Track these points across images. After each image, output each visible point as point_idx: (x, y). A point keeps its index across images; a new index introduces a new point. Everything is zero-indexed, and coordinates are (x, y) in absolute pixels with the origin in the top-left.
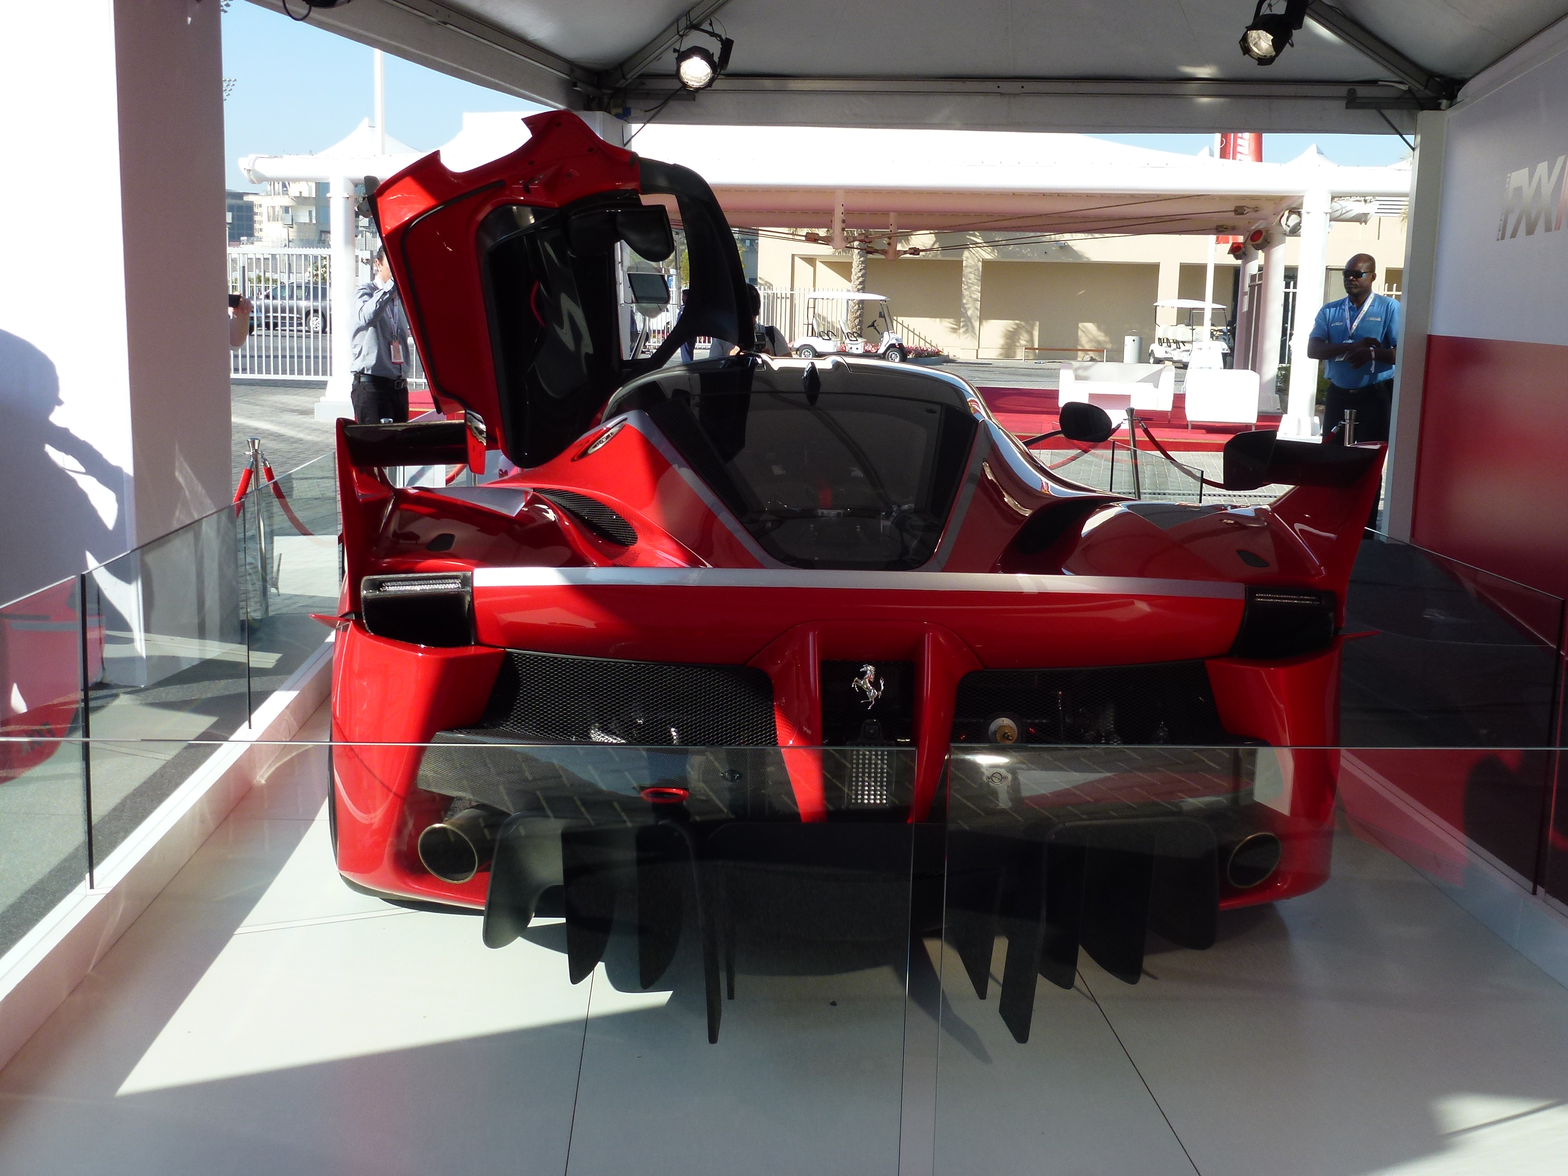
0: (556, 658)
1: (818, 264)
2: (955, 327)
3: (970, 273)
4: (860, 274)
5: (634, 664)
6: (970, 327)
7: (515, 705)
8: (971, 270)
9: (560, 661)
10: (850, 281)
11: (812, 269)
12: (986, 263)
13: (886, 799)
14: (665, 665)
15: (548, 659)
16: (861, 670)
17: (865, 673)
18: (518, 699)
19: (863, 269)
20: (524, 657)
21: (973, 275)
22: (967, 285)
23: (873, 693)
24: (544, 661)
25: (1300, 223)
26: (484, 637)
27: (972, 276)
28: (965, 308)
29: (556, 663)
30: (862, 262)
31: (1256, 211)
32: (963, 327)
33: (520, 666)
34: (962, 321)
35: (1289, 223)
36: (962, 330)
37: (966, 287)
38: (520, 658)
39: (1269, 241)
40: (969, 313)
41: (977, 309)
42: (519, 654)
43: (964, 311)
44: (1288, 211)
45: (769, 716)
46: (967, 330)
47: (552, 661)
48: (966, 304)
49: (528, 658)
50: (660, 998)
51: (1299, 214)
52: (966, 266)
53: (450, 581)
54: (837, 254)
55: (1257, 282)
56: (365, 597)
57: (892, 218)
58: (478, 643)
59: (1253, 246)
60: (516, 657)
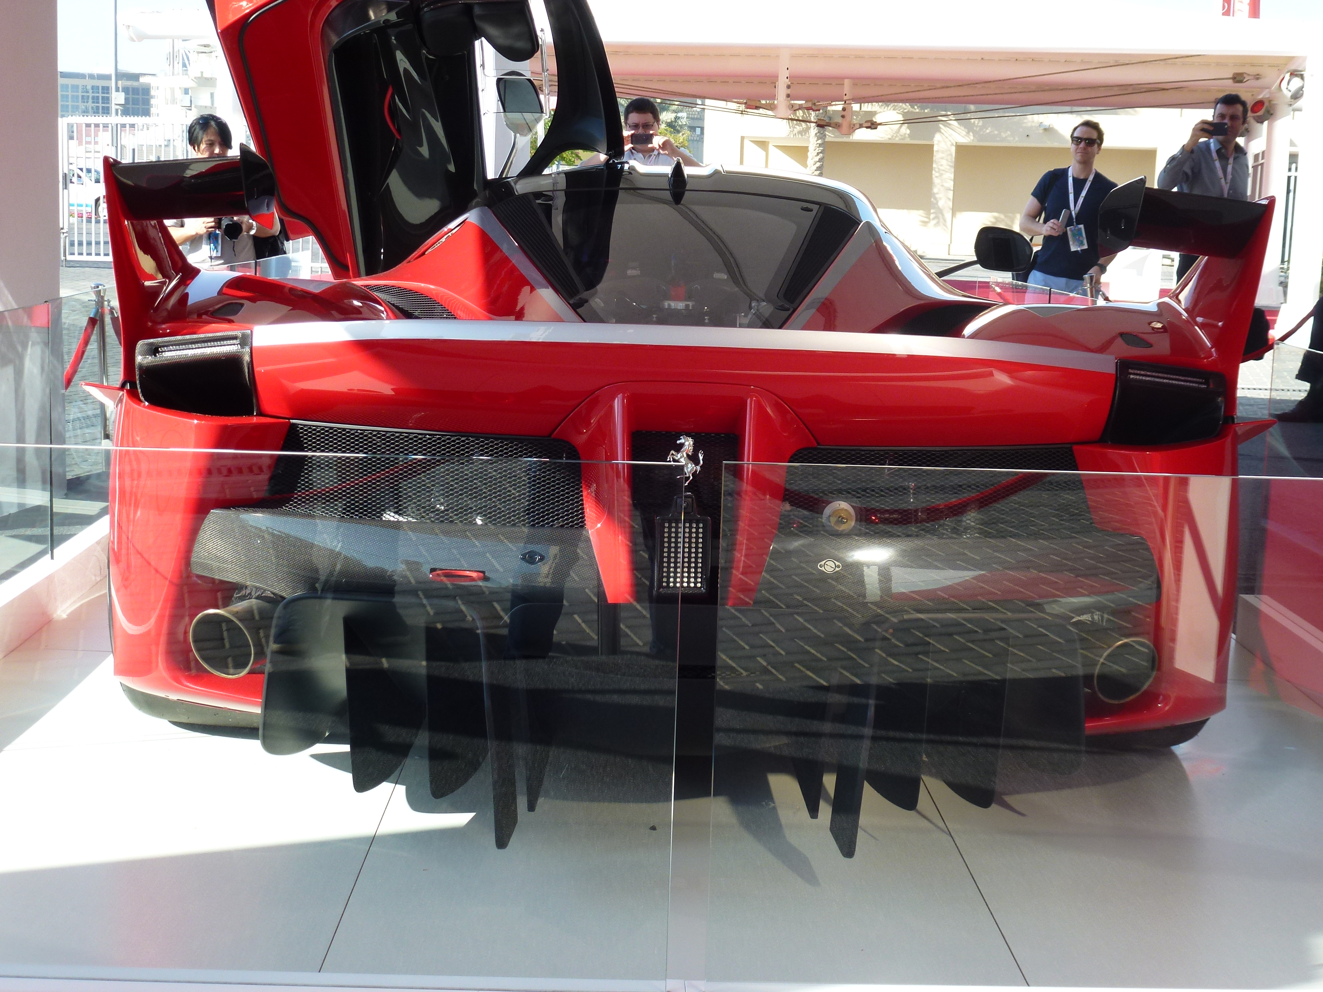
0: (344, 430)
1: (771, 148)
2: (926, 220)
3: (942, 158)
4: (817, 159)
5: (429, 435)
6: (941, 220)
7: (300, 483)
8: (943, 155)
9: (348, 432)
10: (805, 166)
11: (764, 153)
12: (961, 150)
13: (701, 582)
14: (463, 436)
15: (336, 431)
16: (678, 442)
17: (682, 445)
18: (303, 476)
19: (820, 153)
20: (310, 428)
21: (946, 161)
22: (938, 172)
23: (690, 468)
24: (331, 433)
25: (1303, 87)
26: (268, 407)
27: (944, 162)
28: (936, 199)
29: (344, 435)
30: (820, 144)
31: (1258, 79)
32: (934, 219)
33: (306, 439)
34: (932, 213)
35: (1290, 87)
36: (933, 222)
37: (937, 174)
38: (306, 430)
39: (1272, 112)
40: (941, 204)
41: (949, 199)
42: (305, 425)
43: (935, 201)
44: (1289, 74)
45: (577, 493)
46: (938, 223)
47: (340, 433)
48: (937, 193)
49: (314, 430)
50: (461, 819)
51: (1302, 77)
52: (937, 151)
53: (229, 342)
54: (792, 136)
55: (1261, 161)
56: (140, 363)
57: (847, 87)
58: (261, 414)
59: (1254, 118)
60: (302, 428)
